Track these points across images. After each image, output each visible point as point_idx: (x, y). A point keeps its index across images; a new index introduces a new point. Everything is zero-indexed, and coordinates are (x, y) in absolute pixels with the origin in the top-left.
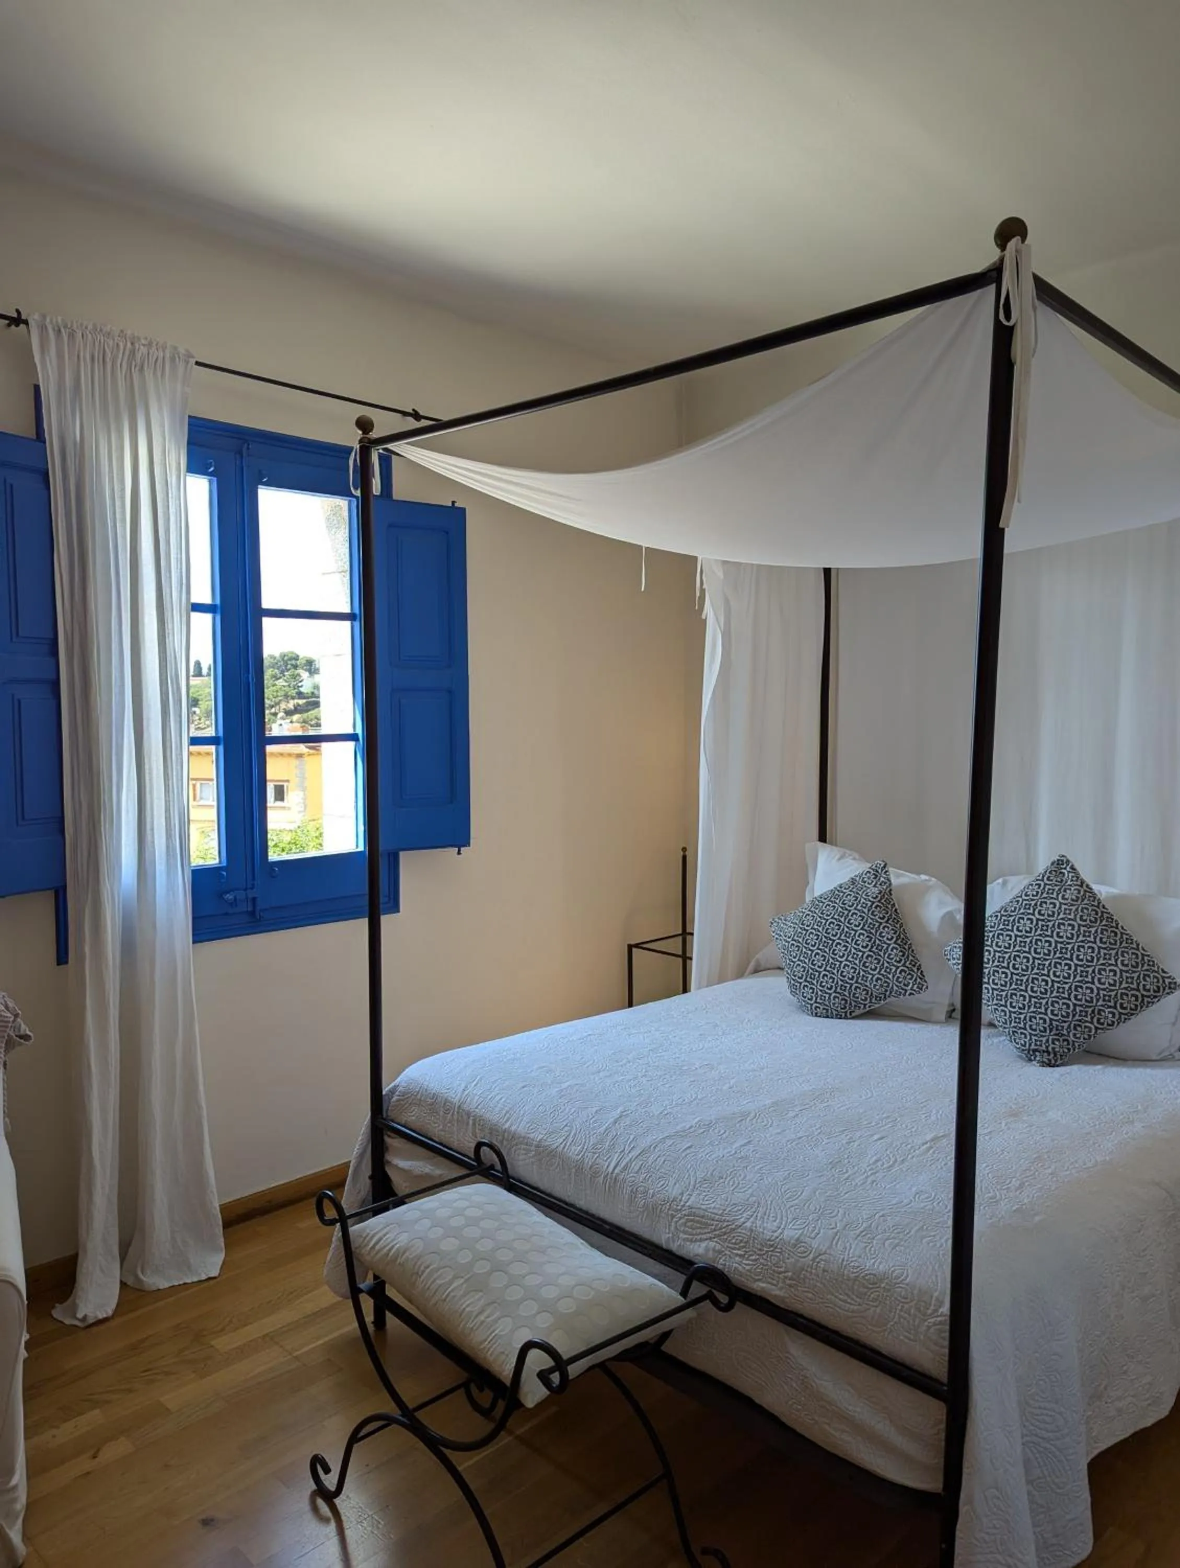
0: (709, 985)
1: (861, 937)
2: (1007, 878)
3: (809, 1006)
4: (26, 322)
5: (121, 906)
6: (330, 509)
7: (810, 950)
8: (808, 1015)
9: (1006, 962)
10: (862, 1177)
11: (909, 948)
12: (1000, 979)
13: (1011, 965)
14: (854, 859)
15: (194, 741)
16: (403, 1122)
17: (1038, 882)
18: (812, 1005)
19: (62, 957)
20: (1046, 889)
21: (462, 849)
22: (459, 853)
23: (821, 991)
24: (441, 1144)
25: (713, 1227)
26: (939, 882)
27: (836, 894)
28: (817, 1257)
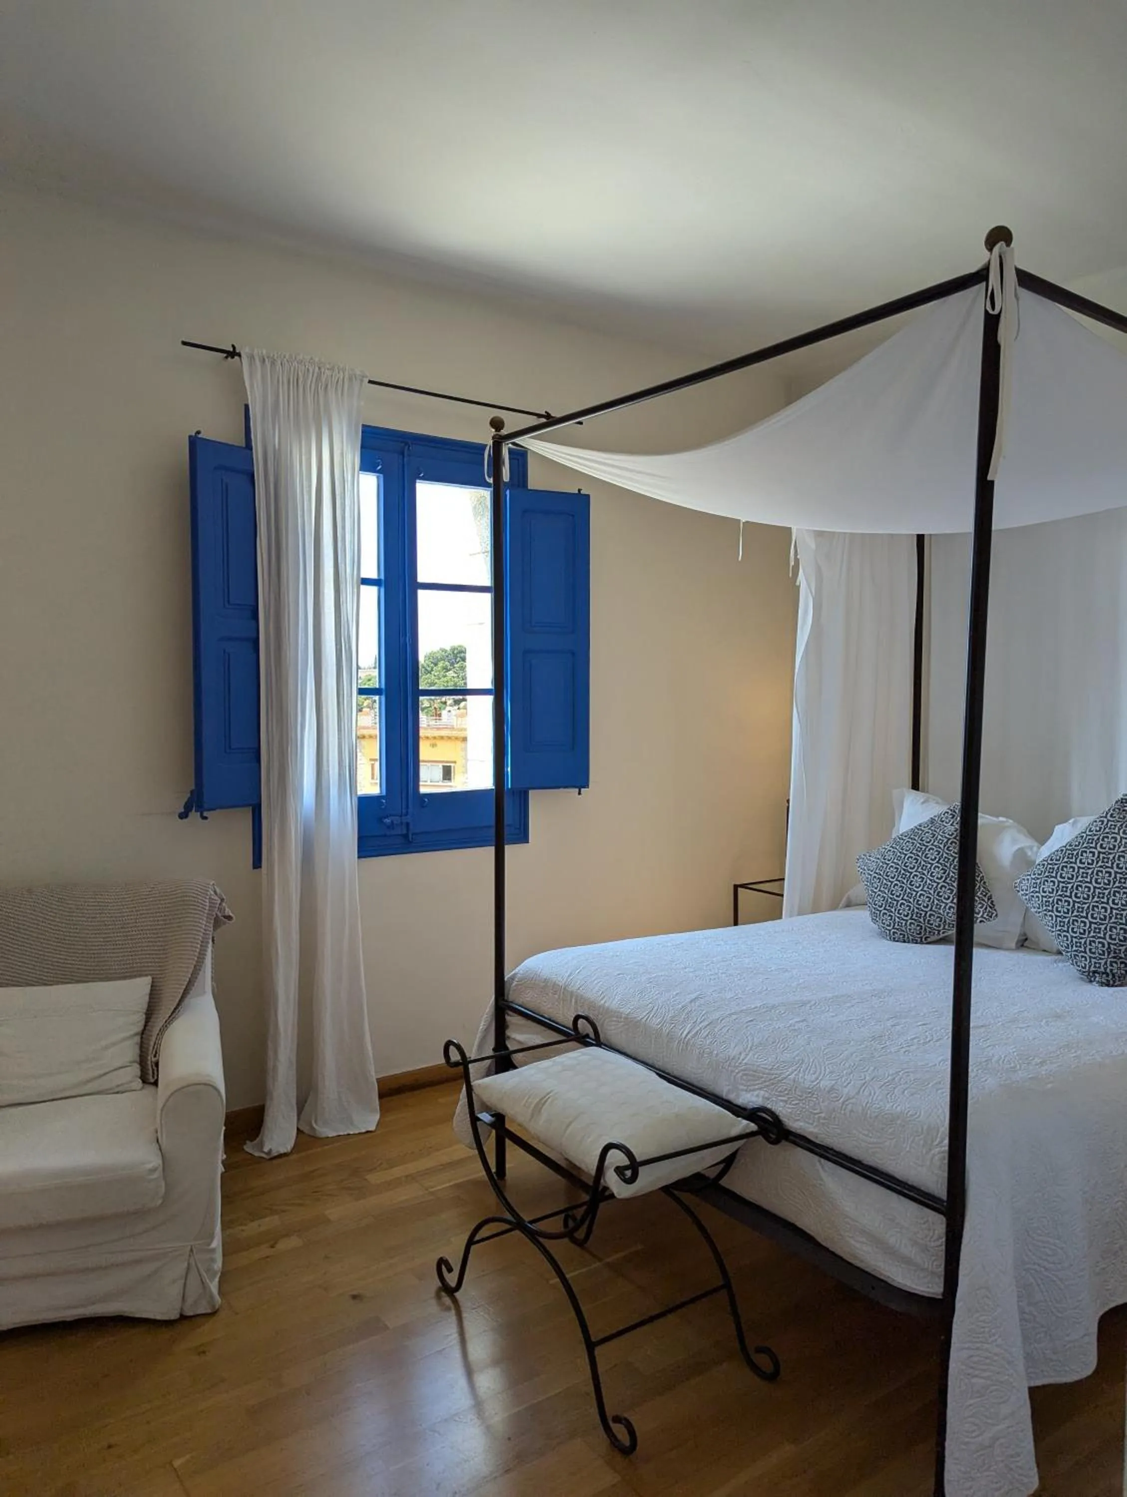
0: (800, 913)
1: (937, 869)
2: (1078, 818)
3: (888, 932)
4: (239, 355)
5: (302, 823)
6: (476, 499)
7: (890, 881)
8: (887, 940)
9: (1069, 891)
10: (896, 1048)
11: (981, 880)
12: (1063, 907)
13: (1073, 894)
14: (937, 803)
15: (362, 691)
16: (520, 1003)
17: (1102, 819)
18: (890, 930)
19: (257, 863)
20: (1109, 825)
21: (583, 790)
22: (579, 794)
23: (898, 917)
24: (550, 1020)
25: (763, 1079)
26: (1016, 824)
27: (917, 831)
28: (847, 1100)
